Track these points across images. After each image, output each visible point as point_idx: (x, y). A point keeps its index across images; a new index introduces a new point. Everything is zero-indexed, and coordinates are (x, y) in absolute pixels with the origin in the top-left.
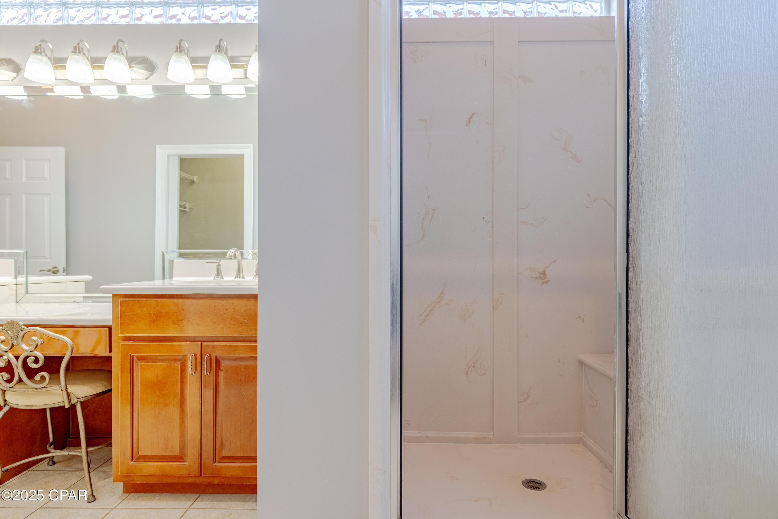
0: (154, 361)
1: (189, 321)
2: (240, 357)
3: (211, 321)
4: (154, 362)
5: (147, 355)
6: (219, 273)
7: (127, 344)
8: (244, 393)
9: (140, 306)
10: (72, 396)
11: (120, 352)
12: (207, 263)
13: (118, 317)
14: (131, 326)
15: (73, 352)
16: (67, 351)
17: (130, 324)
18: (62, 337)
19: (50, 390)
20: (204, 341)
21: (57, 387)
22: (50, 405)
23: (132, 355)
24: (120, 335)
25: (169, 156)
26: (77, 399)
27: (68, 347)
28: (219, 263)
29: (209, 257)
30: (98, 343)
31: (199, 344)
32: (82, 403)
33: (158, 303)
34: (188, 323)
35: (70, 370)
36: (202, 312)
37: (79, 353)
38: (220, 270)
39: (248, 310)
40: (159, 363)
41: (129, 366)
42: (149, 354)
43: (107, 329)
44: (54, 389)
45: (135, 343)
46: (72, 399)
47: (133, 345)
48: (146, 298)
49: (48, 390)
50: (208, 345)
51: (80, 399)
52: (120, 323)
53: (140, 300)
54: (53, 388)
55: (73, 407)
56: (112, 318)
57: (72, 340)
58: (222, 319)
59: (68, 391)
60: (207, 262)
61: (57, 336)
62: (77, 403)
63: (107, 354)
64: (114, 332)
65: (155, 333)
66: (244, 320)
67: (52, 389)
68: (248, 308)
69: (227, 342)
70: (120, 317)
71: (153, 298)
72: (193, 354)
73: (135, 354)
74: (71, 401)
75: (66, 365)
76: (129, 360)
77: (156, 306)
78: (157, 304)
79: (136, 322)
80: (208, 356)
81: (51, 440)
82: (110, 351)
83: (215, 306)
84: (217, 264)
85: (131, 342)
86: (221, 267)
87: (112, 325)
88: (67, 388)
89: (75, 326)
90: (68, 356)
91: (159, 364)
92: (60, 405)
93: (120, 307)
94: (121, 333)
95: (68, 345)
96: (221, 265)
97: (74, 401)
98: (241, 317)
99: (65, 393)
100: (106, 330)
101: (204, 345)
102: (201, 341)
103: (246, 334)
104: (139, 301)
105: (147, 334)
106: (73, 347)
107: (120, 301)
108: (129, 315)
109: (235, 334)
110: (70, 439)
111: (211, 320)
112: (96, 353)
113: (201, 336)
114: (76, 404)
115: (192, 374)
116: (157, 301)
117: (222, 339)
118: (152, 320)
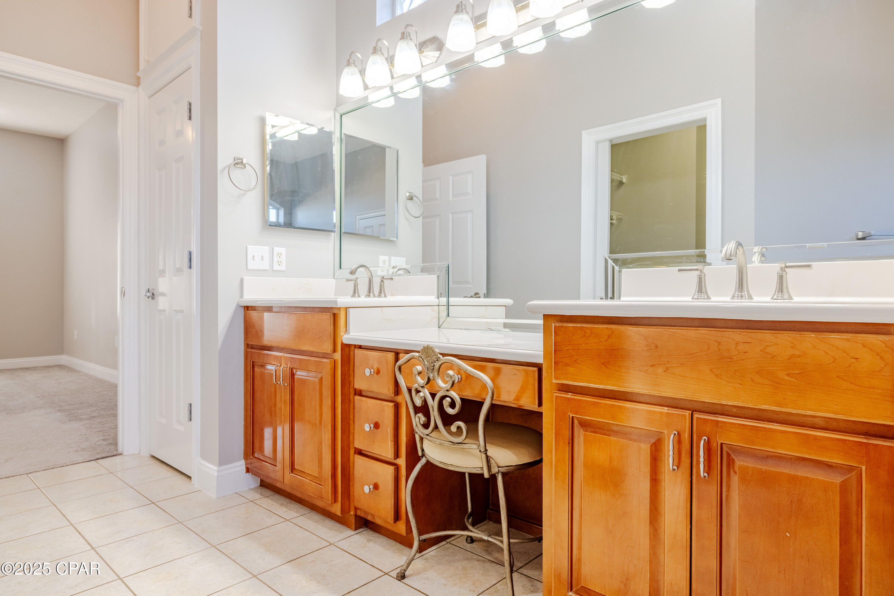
0: (606, 432)
1: (667, 369)
2: (778, 454)
3: (712, 372)
4: (605, 434)
5: (595, 420)
6: (701, 288)
7: (563, 397)
8: (787, 534)
9: (584, 335)
10: (492, 462)
11: (554, 409)
12: (680, 272)
13: (552, 352)
14: (570, 368)
15: (494, 398)
16: (486, 396)
17: (568, 365)
18: (480, 375)
19: (467, 449)
20: (696, 411)
21: (475, 446)
22: (468, 469)
23: (571, 415)
24: (555, 381)
25: (597, 143)
26: (498, 467)
27: (488, 390)
28: (701, 271)
29: (680, 263)
30: (523, 390)
31: (687, 414)
32: (504, 474)
33: (613, 332)
34: (665, 371)
35: (490, 421)
36: (692, 354)
37: (501, 400)
38: (703, 283)
39: (799, 356)
40: (613, 436)
41: (567, 433)
42: (597, 418)
43: (535, 369)
44: (471, 448)
45: (576, 397)
46: (492, 467)
47: (572, 399)
48: (594, 323)
49: (465, 447)
50: (704, 419)
51: (501, 468)
52: (554, 361)
53: (584, 325)
54: (470, 446)
55: (493, 477)
56: (543, 352)
57: (493, 380)
58: (735, 371)
59: (488, 454)
60: (679, 270)
61: (475, 372)
62: (498, 473)
63: (534, 407)
64: (546, 375)
65: (607, 385)
66: (787, 378)
67: (470, 448)
68: (797, 353)
69: (744, 418)
70: (554, 351)
71: (603, 323)
72: (676, 433)
73: (576, 414)
74: (490, 469)
75: (485, 416)
76: (568, 425)
77: (609, 338)
78: (611, 335)
79: (578, 363)
80: (705, 440)
81: (470, 510)
82: (540, 404)
83: (719, 343)
84: (698, 273)
85: (570, 394)
86: (704, 278)
87: (542, 364)
88: (486, 450)
89: (498, 361)
90: (487, 404)
91: (615, 438)
92: (478, 471)
93: (554, 336)
94: (556, 378)
95: (487, 388)
96: (705, 275)
97: (495, 470)
98: (781, 369)
99: (484, 456)
100: (534, 371)
101: (697, 418)
102: (689, 410)
103: (791, 408)
104: (583, 327)
105: (595, 384)
106: (494, 391)
107: (555, 326)
108: (567, 350)
109: (765, 404)
110: (489, 511)
111: (711, 370)
112: (520, 404)
113: (690, 399)
114: (496, 474)
115: (674, 470)
116: (611, 329)
117: (734, 410)
118: (603, 362)
